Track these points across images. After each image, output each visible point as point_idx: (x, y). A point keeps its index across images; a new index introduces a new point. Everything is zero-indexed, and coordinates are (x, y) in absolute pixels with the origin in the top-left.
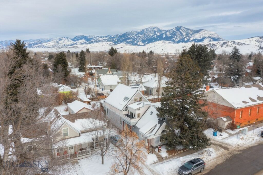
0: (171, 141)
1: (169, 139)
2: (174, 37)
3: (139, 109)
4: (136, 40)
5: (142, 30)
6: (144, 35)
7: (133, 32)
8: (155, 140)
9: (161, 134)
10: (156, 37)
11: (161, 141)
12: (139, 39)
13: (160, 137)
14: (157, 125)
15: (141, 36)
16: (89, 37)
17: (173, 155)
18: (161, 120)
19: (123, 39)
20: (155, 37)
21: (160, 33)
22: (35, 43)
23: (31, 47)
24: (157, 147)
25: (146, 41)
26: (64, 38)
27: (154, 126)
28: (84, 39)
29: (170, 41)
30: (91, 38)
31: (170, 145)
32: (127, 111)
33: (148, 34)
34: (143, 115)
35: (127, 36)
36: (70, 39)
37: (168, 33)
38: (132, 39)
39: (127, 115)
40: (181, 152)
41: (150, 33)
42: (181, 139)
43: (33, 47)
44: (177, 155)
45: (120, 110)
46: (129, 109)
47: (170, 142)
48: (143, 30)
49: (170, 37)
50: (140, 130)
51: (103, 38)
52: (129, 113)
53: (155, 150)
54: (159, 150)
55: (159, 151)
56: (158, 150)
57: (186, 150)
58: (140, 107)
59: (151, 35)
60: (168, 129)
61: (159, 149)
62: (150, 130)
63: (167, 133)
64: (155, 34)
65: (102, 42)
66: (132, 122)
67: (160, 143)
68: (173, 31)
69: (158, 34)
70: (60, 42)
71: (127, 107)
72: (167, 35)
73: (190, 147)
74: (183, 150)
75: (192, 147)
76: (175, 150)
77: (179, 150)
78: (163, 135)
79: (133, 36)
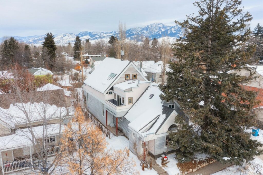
0: (186, 145)
1: (183, 141)
2: (179, 33)
3: (130, 90)
4: (140, 36)
5: (146, 26)
6: (148, 31)
7: (138, 28)
8: (157, 143)
9: (167, 132)
10: (161, 34)
11: (166, 145)
12: (144, 35)
13: (165, 139)
14: (160, 115)
15: (146, 32)
16: (94, 34)
17: (189, 172)
18: (168, 107)
19: (128, 36)
20: (159, 33)
21: (165, 29)
22: (39, 39)
23: (36, 43)
24: (159, 156)
25: (151, 37)
26: (68, 34)
27: (155, 118)
28: (89, 35)
29: (175, 37)
30: (96, 34)
31: (184, 153)
32: (113, 94)
33: (153, 30)
34: (138, 100)
35: (131, 32)
36: (75, 35)
37: (173, 29)
38: (136, 35)
39: (113, 101)
40: (204, 165)
41: (155, 29)
42: (206, 141)
43: (38, 43)
44: (197, 170)
45: (101, 93)
46: (115, 91)
47: (185, 147)
48: (148, 26)
49: (175, 33)
50: (129, 125)
51: (108, 34)
52: (115, 98)
53: (156, 161)
54: (164, 162)
55: (163, 164)
56: (161, 161)
57: (212, 162)
58: (132, 87)
59: (156, 31)
60: (180, 123)
61: (163, 160)
62: (148, 124)
63: (178, 130)
64: (160, 30)
65: (107, 38)
66: (119, 111)
67: (165, 149)
68: (178, 27)
69: (163, 30)
70: (64, 38)
71: (112, 89)
72: (172, 31)
73: (223, 158)
74: (208, 162)
75: (229, 158)
76: (193, 162)
77: (200, 162)
78: (170, 134)
79: (137, 32)
